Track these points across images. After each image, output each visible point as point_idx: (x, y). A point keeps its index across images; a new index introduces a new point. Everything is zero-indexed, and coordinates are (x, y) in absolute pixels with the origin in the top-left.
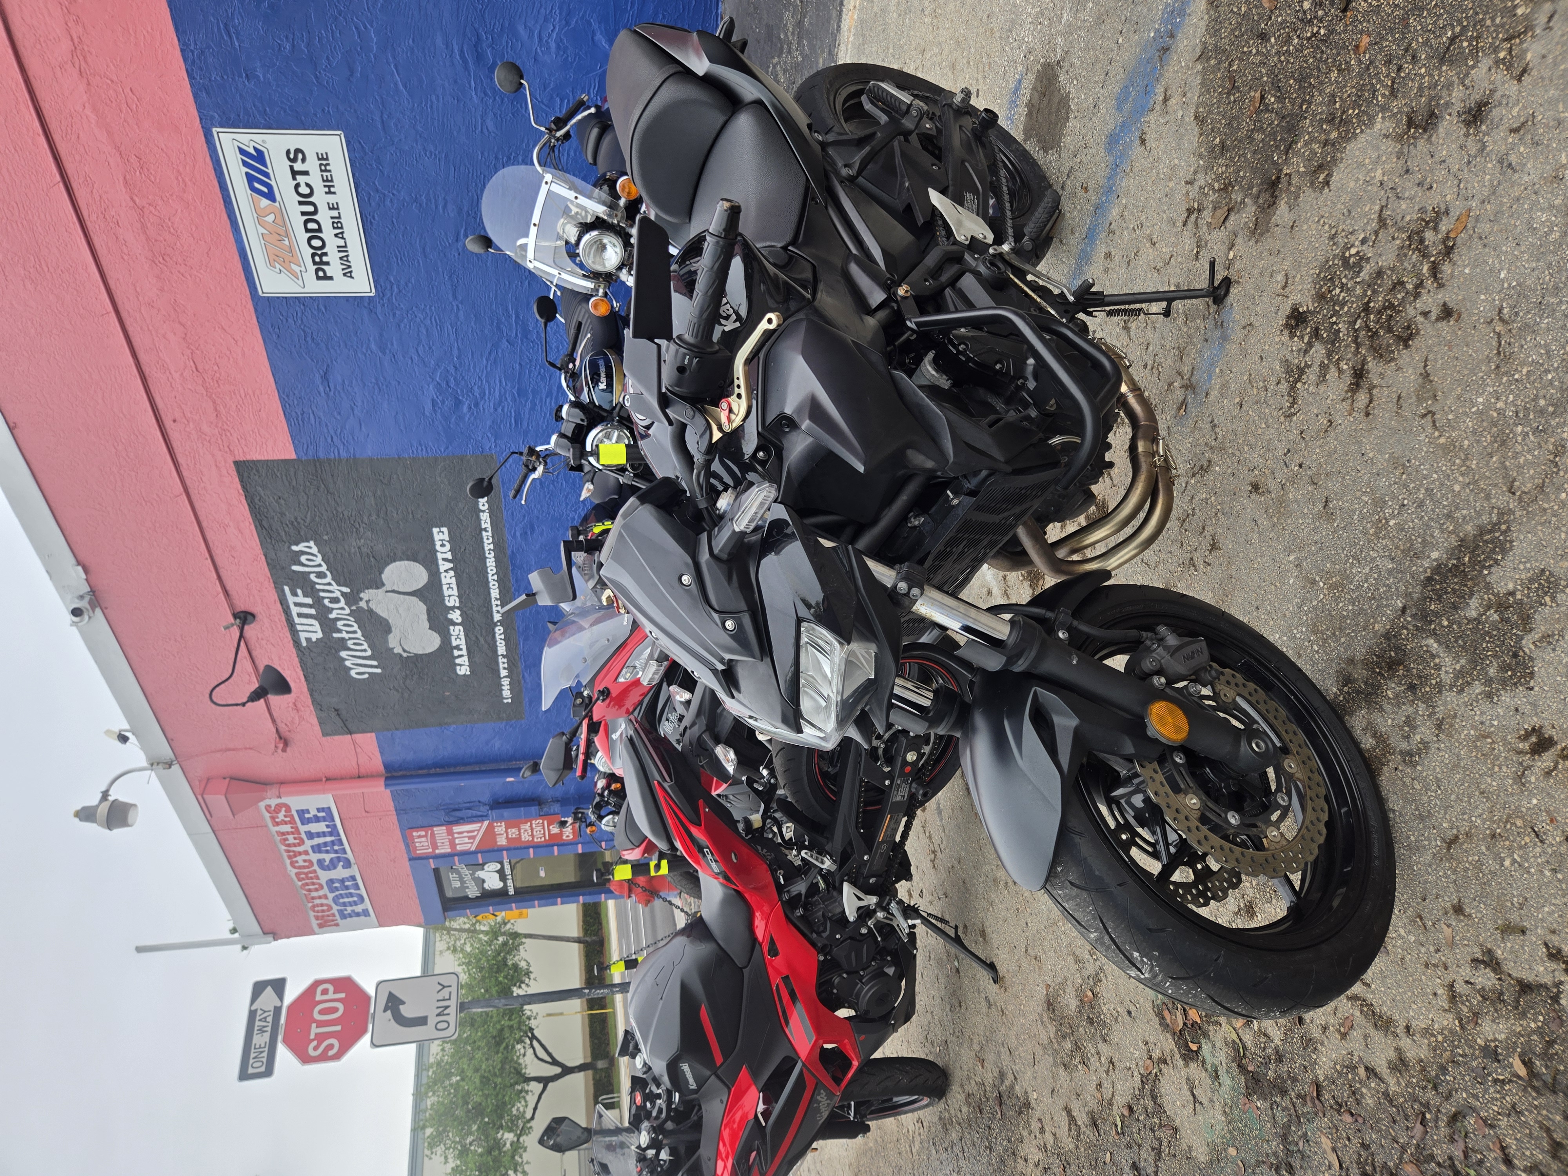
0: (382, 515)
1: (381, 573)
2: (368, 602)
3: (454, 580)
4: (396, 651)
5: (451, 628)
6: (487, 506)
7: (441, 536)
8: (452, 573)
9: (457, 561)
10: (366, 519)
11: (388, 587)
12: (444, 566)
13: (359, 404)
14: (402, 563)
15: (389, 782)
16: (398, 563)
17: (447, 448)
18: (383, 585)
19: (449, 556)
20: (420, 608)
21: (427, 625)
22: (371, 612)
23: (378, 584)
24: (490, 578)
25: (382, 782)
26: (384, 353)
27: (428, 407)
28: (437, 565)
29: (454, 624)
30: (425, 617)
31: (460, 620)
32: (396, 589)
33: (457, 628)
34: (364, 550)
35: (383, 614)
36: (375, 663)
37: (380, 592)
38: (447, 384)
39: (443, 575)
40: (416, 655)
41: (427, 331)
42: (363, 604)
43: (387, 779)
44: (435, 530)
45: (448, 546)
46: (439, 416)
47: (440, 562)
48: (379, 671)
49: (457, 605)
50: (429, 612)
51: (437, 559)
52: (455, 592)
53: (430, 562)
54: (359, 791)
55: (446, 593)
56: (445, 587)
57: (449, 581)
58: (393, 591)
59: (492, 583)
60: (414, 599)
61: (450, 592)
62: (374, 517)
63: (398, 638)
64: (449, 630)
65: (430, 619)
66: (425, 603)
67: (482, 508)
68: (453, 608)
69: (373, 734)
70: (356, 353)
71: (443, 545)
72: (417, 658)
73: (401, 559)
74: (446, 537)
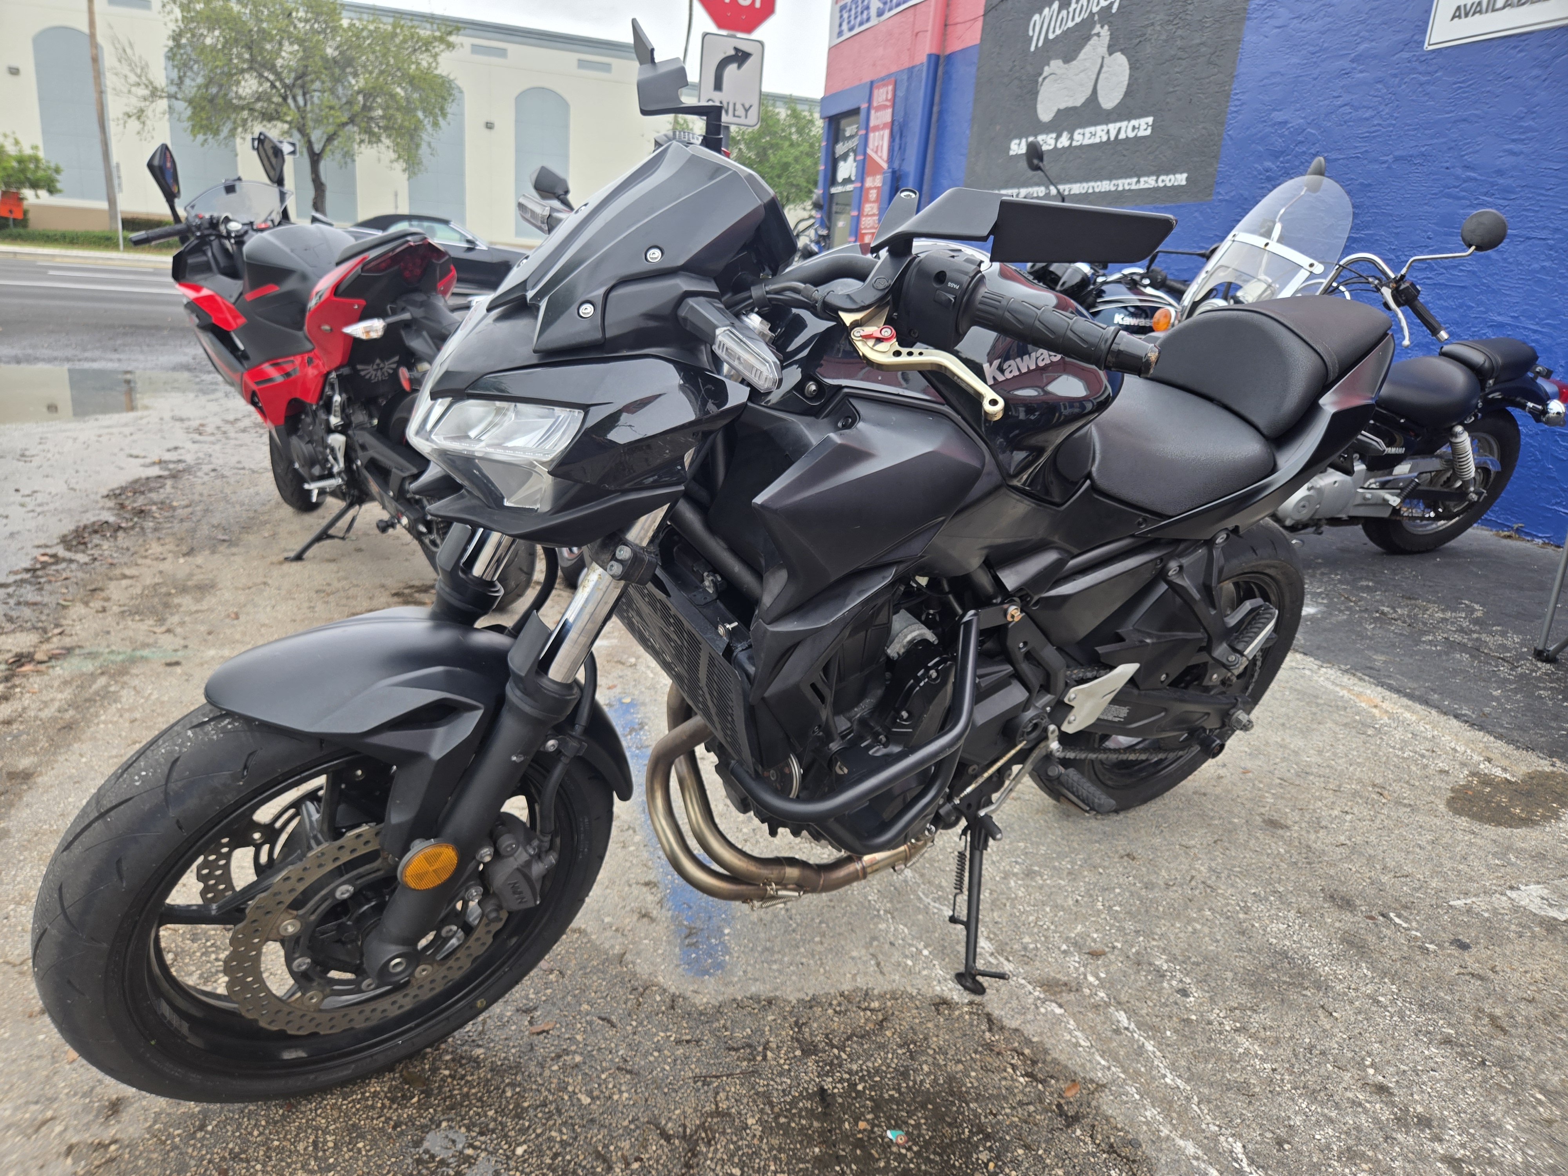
0: (1181, 54)
1: (1123, 51)
2: (1098, 35)
3: (1097, 140)
4: (1046, 68)
5: (1054, 135)
6: (1161, 184)
7: (1143, 126)
8: (1105, 139)
9: (1114, 145)
10: (1179, 32)
11: (1107, 60)
12: (1113, 128)
13: (1303, 26)
14: (1127, 78)
15: (933, 59)
16: (1127, 72)
17: (1231, 139)
18: (1110, 54)
19: (1122, 136)
20: (1078, 100)
21: (1062, 106)
22: (1088, 38)
23: (1111, 50)
24: (1092, 184)
25: (934, 51)
26: (1352, 61)
27: (1279, 116)
28: (1115, 121)
29: (1057, 139)
30: (1070, 104)
31: (1059, 146)
32: (1104, 69)
33: (1053, 142)
34: (1149, 31)
35: (1082, 55)
36: (1040, 44)
37: (1103, 50)
38: (1301, 142)
39: (1104, 127)
40: (1037, 93)
41: (1367, 119)
42: (1097, 29)
43: (938, 57)
44: (1150, 120)
45: (1131, 135)
46: (1268, 130)
47: (1118, 125)
48: (1033, 49)
49: (1075, 144)
50: (1074, 108)
51: (1121, 120)
52: (1087, 142)
53: (1123, 112)
54: (930, 28)
55: (1088, 130)
56: (1092, 129)
57: (1099, 133)
58: (1102, 66)
59: (1085, 185)
60: (1089, 92)
61: (1088, 135)
62: (1179, 43)
63: (1058, 71)
64: (1052, 132)
65: (1068, 109)
66: (1083, 105)
67: (1162, 178)
68: (1071, 138)
69: (978, 42)
70: (1361, 22)
71: (1134, 128)
72: (1034, 93)
73: (1131, 76)
74: (1141, 133)
